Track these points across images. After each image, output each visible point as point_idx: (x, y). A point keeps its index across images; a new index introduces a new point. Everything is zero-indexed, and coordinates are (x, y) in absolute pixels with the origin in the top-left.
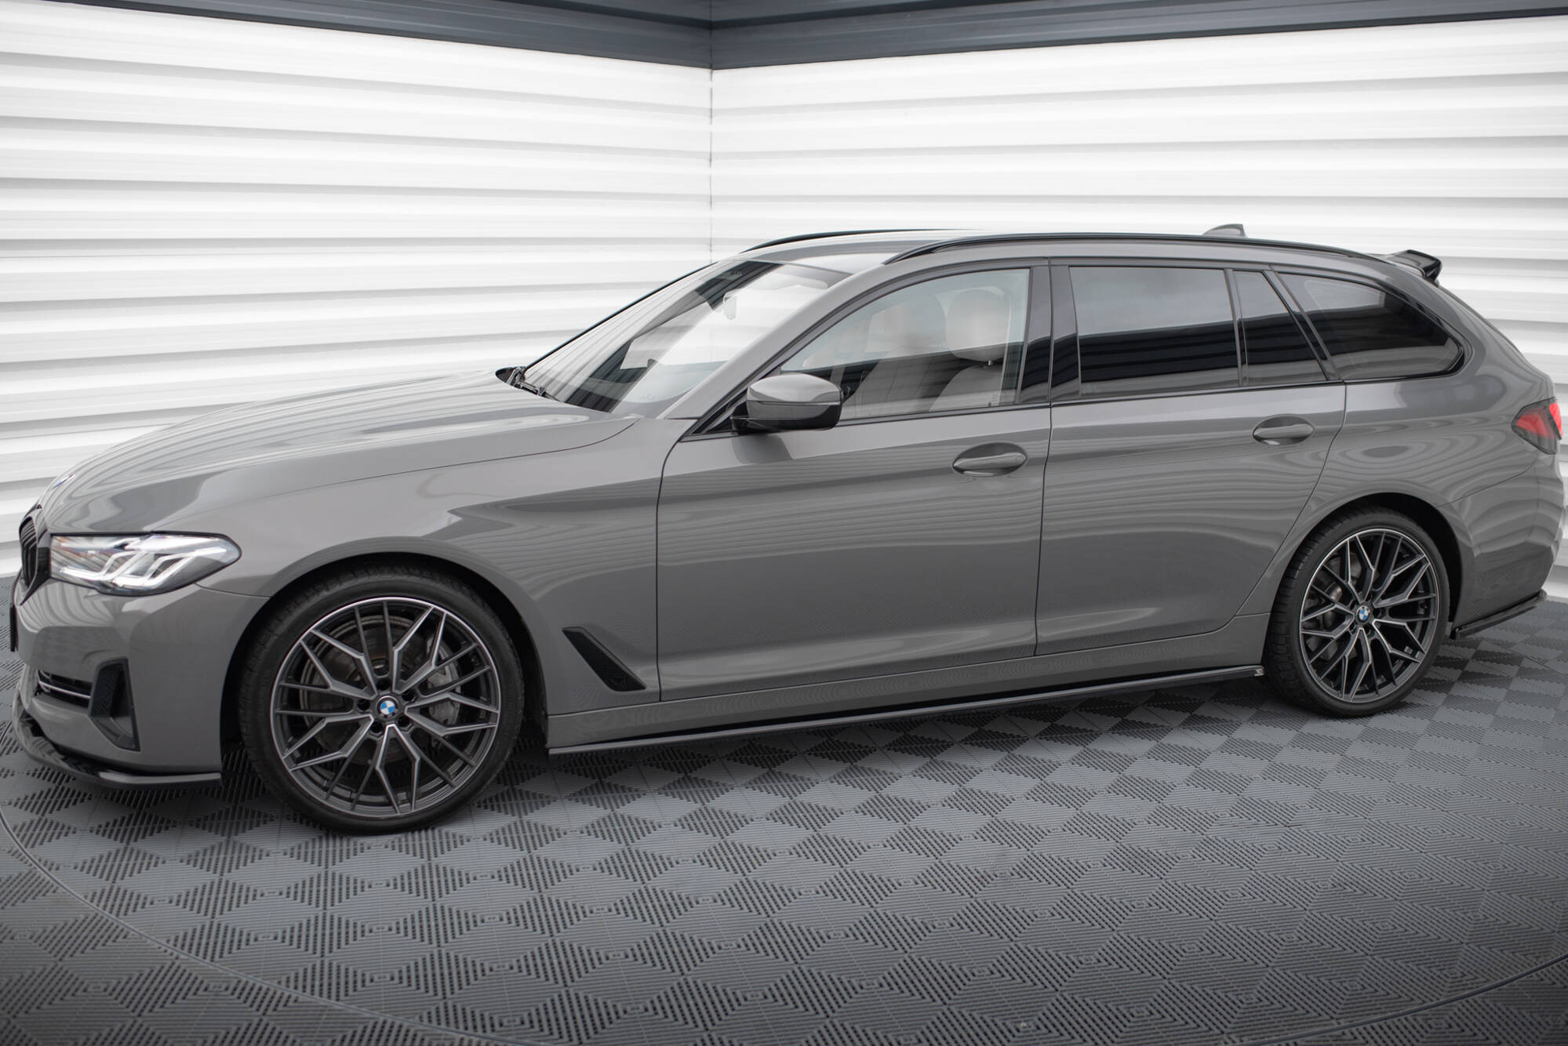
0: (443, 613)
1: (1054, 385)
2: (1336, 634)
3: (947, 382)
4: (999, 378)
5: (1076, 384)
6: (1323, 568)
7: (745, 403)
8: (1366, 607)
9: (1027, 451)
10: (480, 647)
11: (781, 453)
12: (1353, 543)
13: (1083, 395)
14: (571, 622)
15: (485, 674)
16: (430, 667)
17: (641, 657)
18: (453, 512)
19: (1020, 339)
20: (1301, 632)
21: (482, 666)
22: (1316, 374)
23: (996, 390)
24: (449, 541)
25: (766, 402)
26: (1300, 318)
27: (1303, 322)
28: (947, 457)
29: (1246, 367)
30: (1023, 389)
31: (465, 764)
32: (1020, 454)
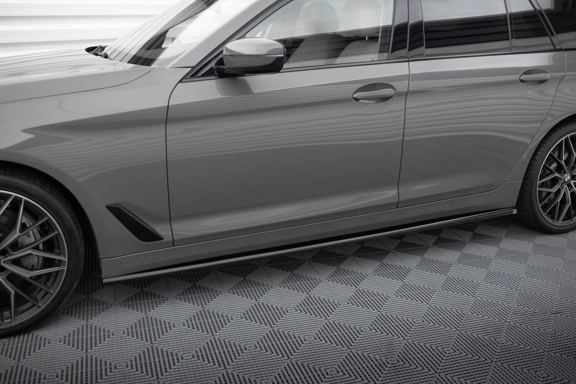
0: (22, 199)
1: (409, 50)
2: (554, 190)
3: (343, 49)
4: (377, 46)
5: (422, 50)
6: (550, 154)
7: (222, 58)
8: (569, 175)
9: (396, 87)
10: (50, 219)
11: (246, 89)
12: (566, 140)
13: (426, 55)
14: (111, 201)
15: (56, 235)
16: (16, 234)
17: (160, 220)
18: (25, 131)
19: (389, 23)
20: (537, 190)
21: (53, 231)
22: (549, 44)
23: (375, 53)
24: (22, 152)
25: (234, 55)
26: (540, 12)
27: (542, 15)
28: (349, 91)
29: (514, 39)
30: (392, 52)
31: (47, 293)
32: (392, 90)
